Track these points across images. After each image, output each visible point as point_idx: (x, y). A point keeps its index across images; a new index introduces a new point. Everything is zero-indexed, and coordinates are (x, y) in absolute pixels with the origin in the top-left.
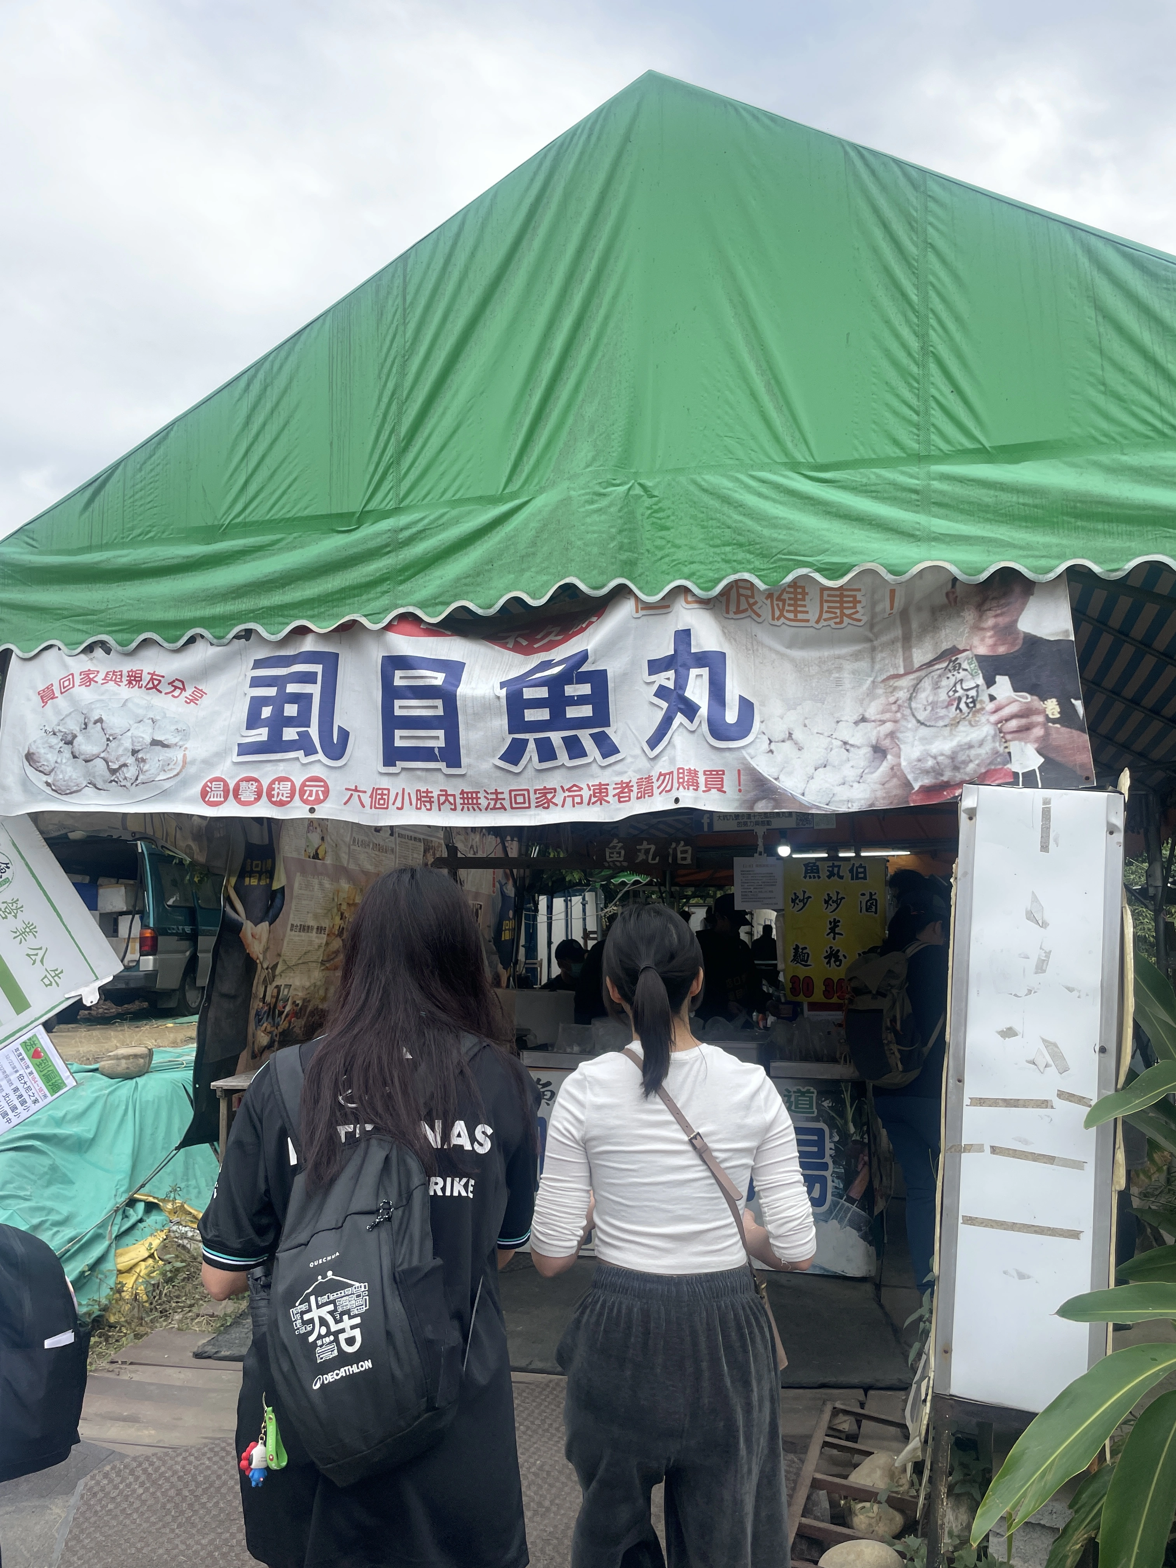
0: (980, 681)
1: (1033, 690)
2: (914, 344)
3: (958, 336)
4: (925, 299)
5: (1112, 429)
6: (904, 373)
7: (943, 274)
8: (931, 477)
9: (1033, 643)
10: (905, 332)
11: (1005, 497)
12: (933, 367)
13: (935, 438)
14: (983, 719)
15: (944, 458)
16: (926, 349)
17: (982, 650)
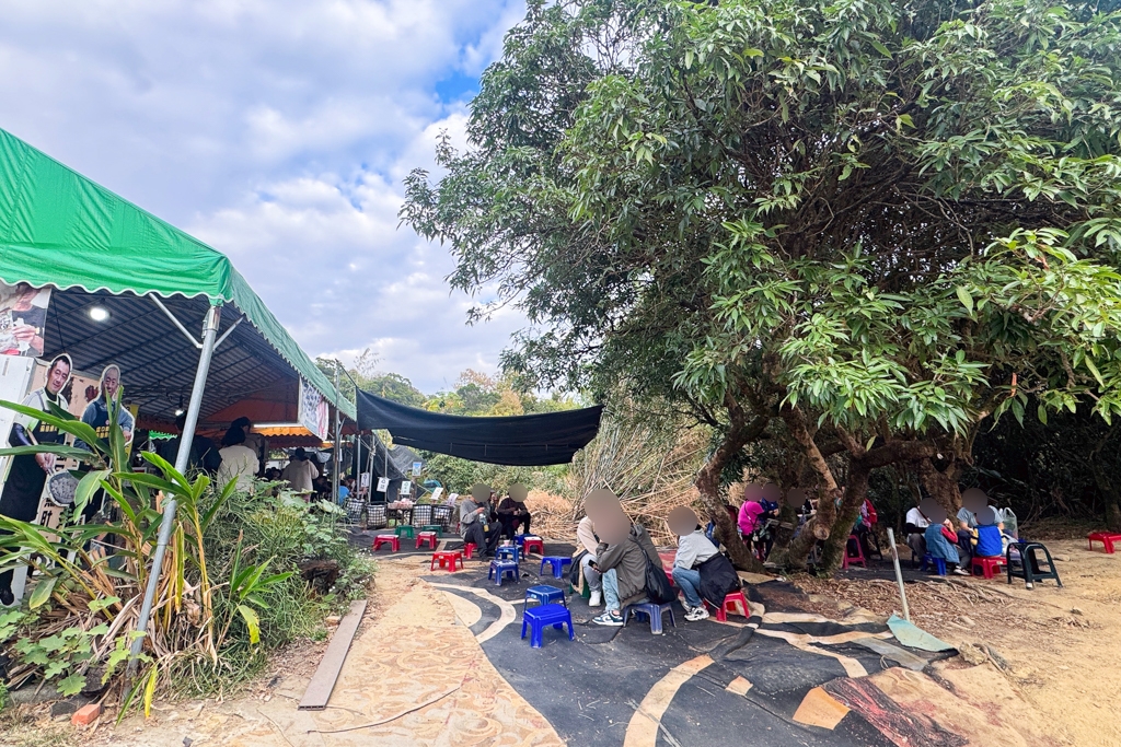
0: (11, 319)
1: (33, 324)
2: (12, 203)
3: (29, 203)
4: (20, 189)
5: (79, 244)
6: (6, 213)
7: (28, 182)
8: (8, 249)
9: (36, 309)
10: (9, 199)
11: (33, 259)
12: (18, 212)
13: (13, 236)
14: (10, 332)
15: (16, 243)
16: (16, 206)
17: (15, 309)
